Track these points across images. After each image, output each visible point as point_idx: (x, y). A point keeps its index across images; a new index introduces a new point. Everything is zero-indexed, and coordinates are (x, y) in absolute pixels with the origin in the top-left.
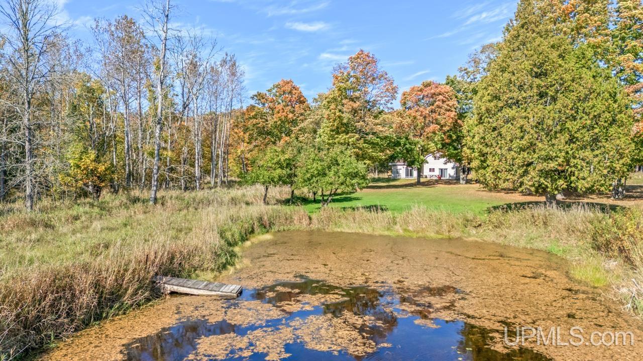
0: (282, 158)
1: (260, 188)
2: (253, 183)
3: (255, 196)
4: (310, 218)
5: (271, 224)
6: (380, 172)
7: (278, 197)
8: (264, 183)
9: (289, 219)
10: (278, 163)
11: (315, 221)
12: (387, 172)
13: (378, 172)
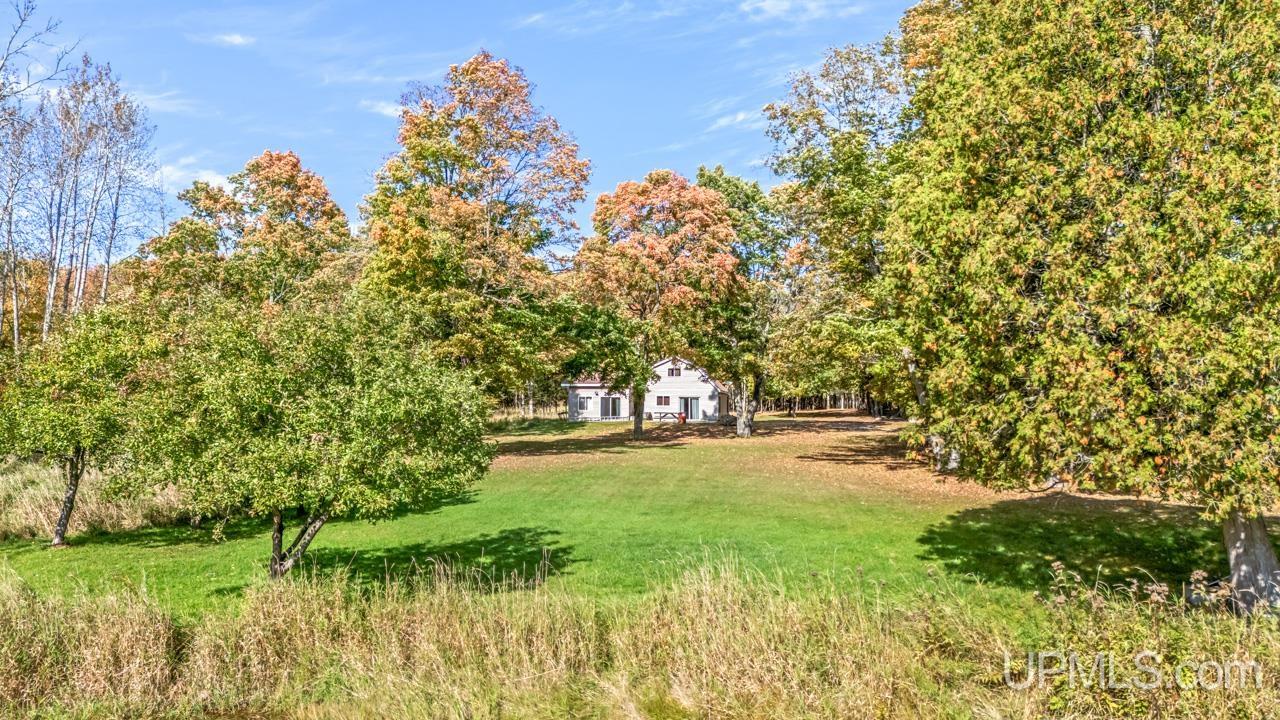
6: (539, 404)
12: (556, 405)
13: (534, 405)
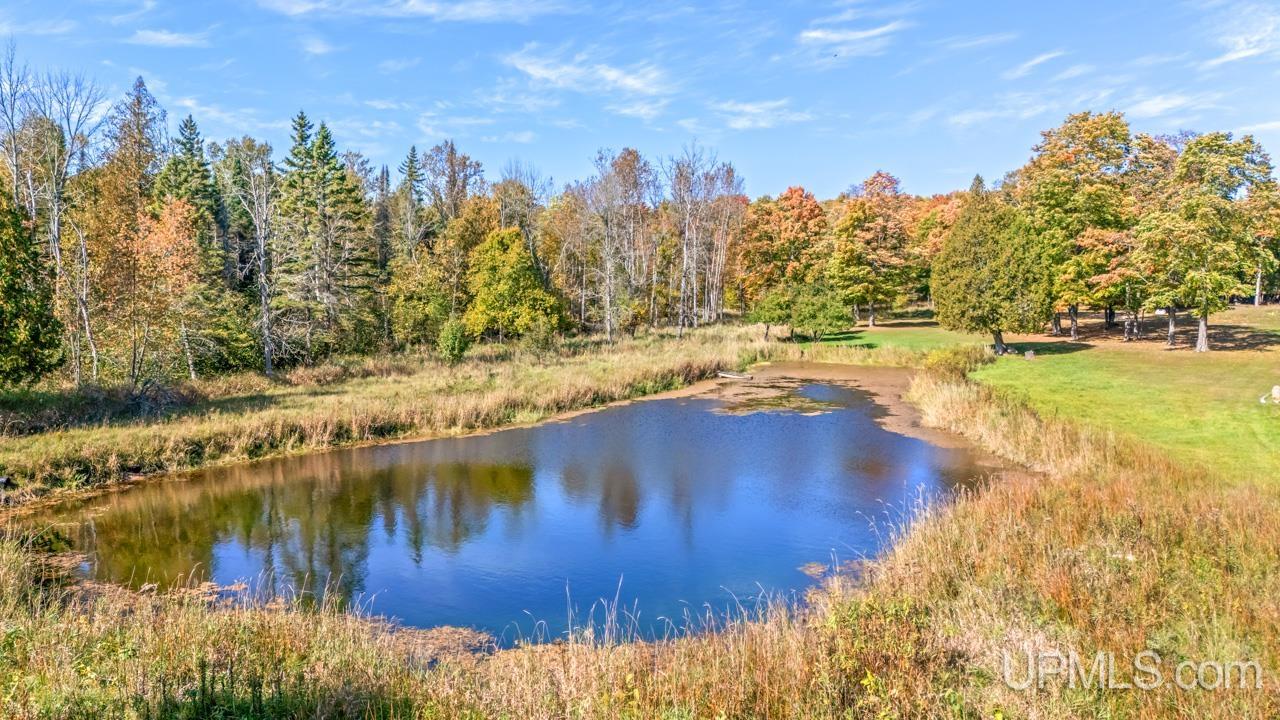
0: (782, 300)
1: (762, 326)
2: (756, 322)
3: (757, 334)
4: (802, 352)
5: (770, 355)
7: (779, 335)
8: (764, 322)
9: (785, 352)
10: (778, 304)
11: (806, 354)
